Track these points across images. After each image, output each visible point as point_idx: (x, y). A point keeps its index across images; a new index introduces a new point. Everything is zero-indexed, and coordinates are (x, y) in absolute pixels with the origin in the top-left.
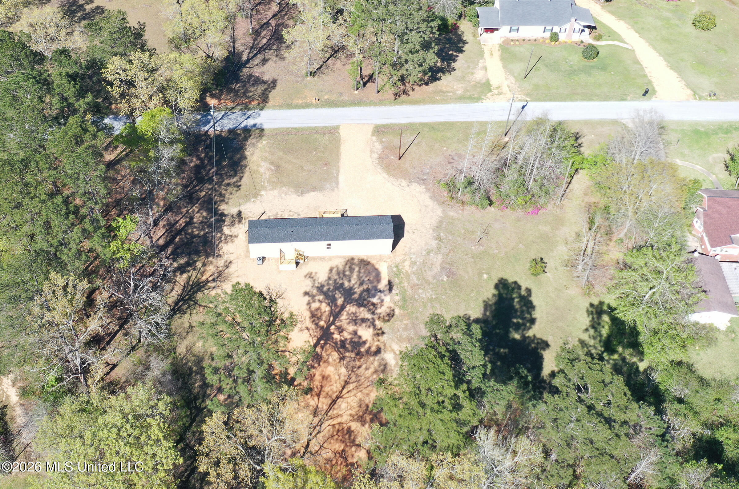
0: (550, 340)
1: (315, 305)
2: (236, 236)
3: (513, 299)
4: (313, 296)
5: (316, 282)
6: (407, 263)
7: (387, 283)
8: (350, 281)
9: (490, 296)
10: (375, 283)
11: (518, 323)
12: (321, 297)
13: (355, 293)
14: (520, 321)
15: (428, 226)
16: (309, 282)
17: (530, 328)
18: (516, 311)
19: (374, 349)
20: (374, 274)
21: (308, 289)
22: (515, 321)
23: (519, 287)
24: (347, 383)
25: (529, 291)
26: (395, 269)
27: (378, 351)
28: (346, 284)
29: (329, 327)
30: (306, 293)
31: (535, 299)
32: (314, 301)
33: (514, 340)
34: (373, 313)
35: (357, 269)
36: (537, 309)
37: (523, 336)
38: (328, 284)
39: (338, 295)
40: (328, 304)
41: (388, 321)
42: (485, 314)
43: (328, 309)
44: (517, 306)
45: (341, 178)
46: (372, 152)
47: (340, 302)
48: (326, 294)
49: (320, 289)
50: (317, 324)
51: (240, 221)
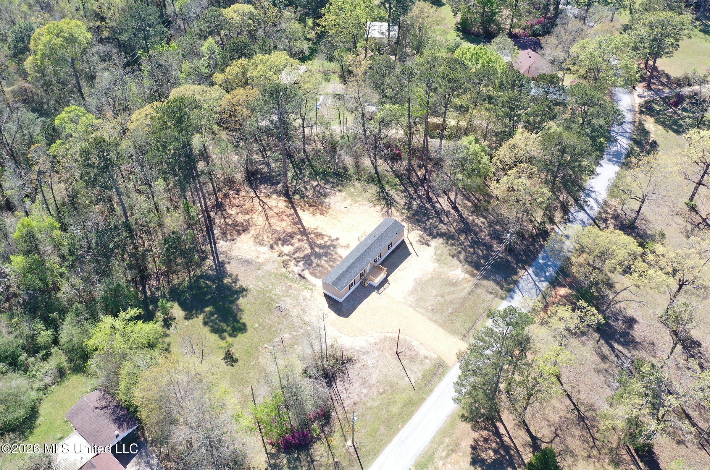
0: (187, 323)
1: (326, 239)
3: (228, 326)
4: (332, 241)
5: (340, 247)
6: (308, 296)
7: (306, 276)
8: (325, 261)
9: (243, 316)
10: (311, 270)
11: (213, 316)
12: (328, 244)
13: (315, 258)
14: (213, 318)
16: (344, 244)
17: (204, 318)
18: (220, 321)
19: (275, 246)
20: (318, 275)
21: (339, 241)
22: (216, 316)
23: (230, 335)
24: (270, 226)
25: (223, 338)
26: (310, 287)
27: (272, 247)
28: (324, 258)
29: (307, 237)
30: (337, 239)
31: (214, 337)
32: (329, 240)
33: (207, 307)
34: (295, 259)
35: (329, 269)
37: (204, 312)
38: (333, 251)
39: (321, 251)
40: (320, 244)
42: (237, 305)
43: (318, 242)
44: (222, 324)
47: (317, 250)
48: (328, 247)
49: (335, 247)
50: (314, 233)
51: (421, 242)
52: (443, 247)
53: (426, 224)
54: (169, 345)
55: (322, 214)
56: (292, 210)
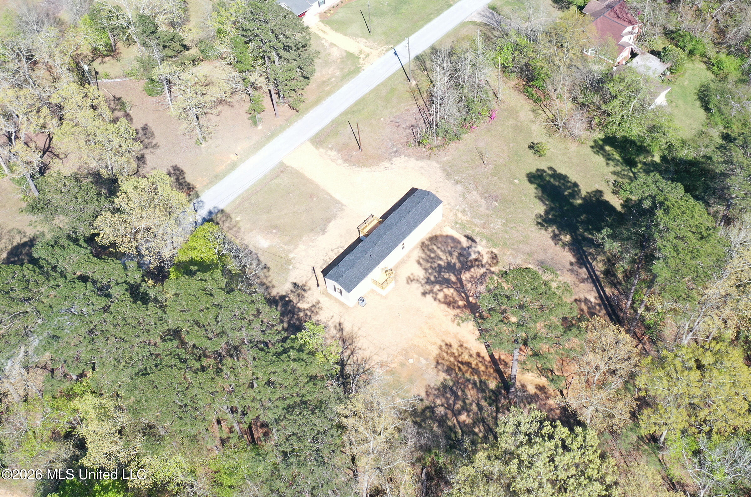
0: (598, 187)
1: (441, 296)
2: (318, 303)
3: (549, 181)
4: (431, 291)
5: (421, 280)
6: (460, 215)
7: (466, 239)
8: (441, 259)
9: (535, 191)
10: (459, 246)
11: (569, 193)
12: (437, 287)
13: (455, 264)
14: (570, 191)
15: (441, 180)
16: (415, 285)
17: (580, 190)
18: (559, 187)
20: (450, 241)
21: (421, 290)
22: (566, 193)
23: (544, 171)
25: (551, 168)
26: (458, 226)
28: (441, 263)
29: (468, 301)
30: (424, 294)
31: (561, 170)
32: (437, 294)
33: (580, 205)
34: (483, 266)
35: (435, 248)
36: (568, 175)
37: (582, 198)
38: (430, 274)
39: (446, 275)
40: (448, 287)
41: (497, 262)
42: (546, 204)
43: (452, 290)
44: (557, 184)
45: (338, 197)
46: (334, 161)
47: (453, 278)
48: (437, 282)
49: (428, 281)
50: (459, 307)
51: (304, 290)
52: (274, 282)
53: (289, 322)
54: (607, 164)
55: (449, 346)
56: (497, 357)
